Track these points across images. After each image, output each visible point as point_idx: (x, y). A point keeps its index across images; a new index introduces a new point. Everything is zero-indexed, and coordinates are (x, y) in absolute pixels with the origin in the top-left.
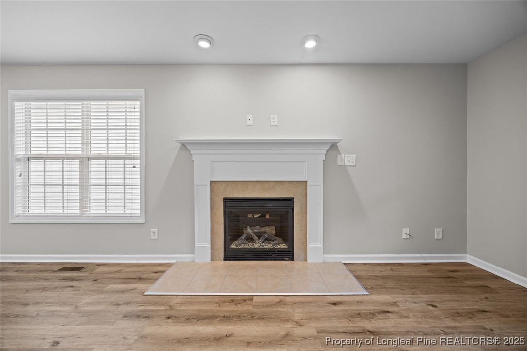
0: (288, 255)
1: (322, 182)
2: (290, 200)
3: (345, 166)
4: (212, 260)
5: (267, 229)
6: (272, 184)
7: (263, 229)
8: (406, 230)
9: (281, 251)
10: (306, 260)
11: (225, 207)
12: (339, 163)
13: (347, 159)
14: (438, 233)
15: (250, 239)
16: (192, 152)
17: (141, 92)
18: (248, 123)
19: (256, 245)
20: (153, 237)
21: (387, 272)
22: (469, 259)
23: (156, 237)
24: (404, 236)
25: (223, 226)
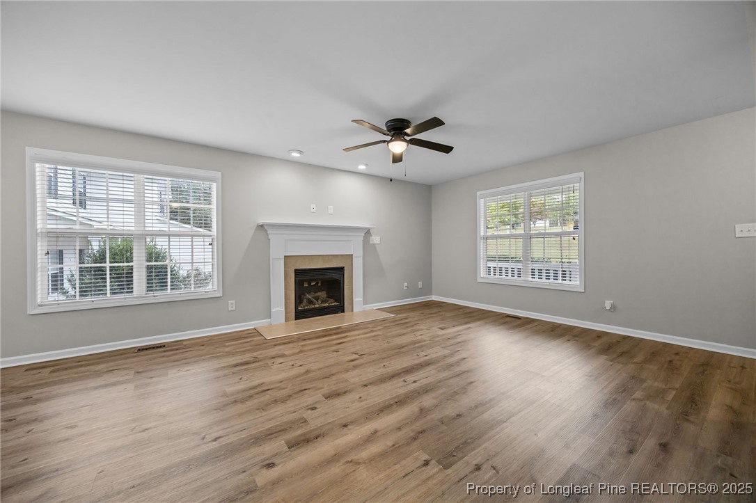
0: (341, 309)
1: (362, 255)
2: (342, 269)
3: (374, 244)
4: (286, 321)
5: (320, 294)
6: (330, 257)
7: (317, 294)
8: (406, 284)
9: (335, 306)
10: (352, 311)
11: (295, 277)
12: (371, 242)
13: (375, 239)
14: (420, 284)
15: (310, 302)
16: (268, 232)
17: (219, 175)
18: (312, 210)
19: (317, 306)
20: (230, 309)
21: (399, 308)
22: (434, 298)
23: (234, 308)
24: (405, 288)
25: (294, 292)
